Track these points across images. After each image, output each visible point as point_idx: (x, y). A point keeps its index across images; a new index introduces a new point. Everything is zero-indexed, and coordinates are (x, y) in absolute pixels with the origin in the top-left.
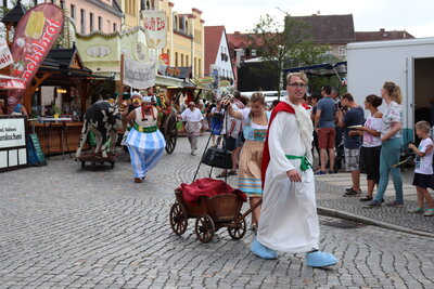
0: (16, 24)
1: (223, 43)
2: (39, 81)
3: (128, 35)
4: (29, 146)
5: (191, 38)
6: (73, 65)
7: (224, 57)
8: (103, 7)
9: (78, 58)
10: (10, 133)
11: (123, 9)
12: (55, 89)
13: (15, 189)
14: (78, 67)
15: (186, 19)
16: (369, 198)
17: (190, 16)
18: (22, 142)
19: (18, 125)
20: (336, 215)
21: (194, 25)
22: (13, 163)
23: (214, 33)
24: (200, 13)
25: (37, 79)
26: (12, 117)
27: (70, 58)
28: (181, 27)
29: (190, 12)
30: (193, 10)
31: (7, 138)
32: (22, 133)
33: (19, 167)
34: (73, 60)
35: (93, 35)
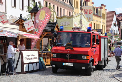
0: (35, 14)
1: (115, 19)
2: (43, 36)
3: (77, 16)
5: (101, 17)
6: (56, 29)
7: (115, 25)
8: (65, 5)
9: (57, 26)
10: (33, 57)
11: (73, 6)
12: (49, 39)
13: (36, 80)
14: (57, 30)
15: (99, 9)
17: (101, 8)
18: (37, 60)
19: (35, 54)
21: (103, 11)
22: (35, 69)
23: (111, 15)
24: (105, 6)
25: (42, 35)
26: (34, 50)
27: (55, 26)
28: (97, 12)
29: (101, 6)
30: (102, 5)
31: (31, 59)
32: (37, 56)
34: (56, 27)
35: (63, 17)
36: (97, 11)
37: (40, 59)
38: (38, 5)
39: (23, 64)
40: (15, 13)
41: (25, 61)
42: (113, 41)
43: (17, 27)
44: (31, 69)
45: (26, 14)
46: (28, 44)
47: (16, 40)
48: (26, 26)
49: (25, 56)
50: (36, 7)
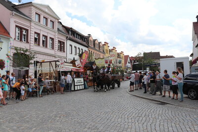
1: (129, 59)
2: (86, 69)
4: (84, 84)
5: (121, 58)
7: (129, 63)
8: (101, 52)
9: (95, 64)
10: (80, 82)
11: (105, 52)
12: (90, 71)
16: (173, 99)
18: (83, 83)
19: (82, 80)
20: (159, 101)
21: (122, 55)
22: (81, 88)
23: (127, 57)
24: (123, 52)
27: (93, 64)
30: (121, 52)
32: (83, 81)
33: (82, 89)
35: (99, 58)
36: (119, 55)
37: (84, 83)
38: (84, 51)
39: (74, 86)
40: (71, 57)
41: (76, 84)
42: (128, 72)
43: (72, 65)
44: (79, 89)
45: (77, 57)
46: (78, 74)
47: (71, 72)
48: (76, 64)
49: (76, 81)
50: (82, 53)
